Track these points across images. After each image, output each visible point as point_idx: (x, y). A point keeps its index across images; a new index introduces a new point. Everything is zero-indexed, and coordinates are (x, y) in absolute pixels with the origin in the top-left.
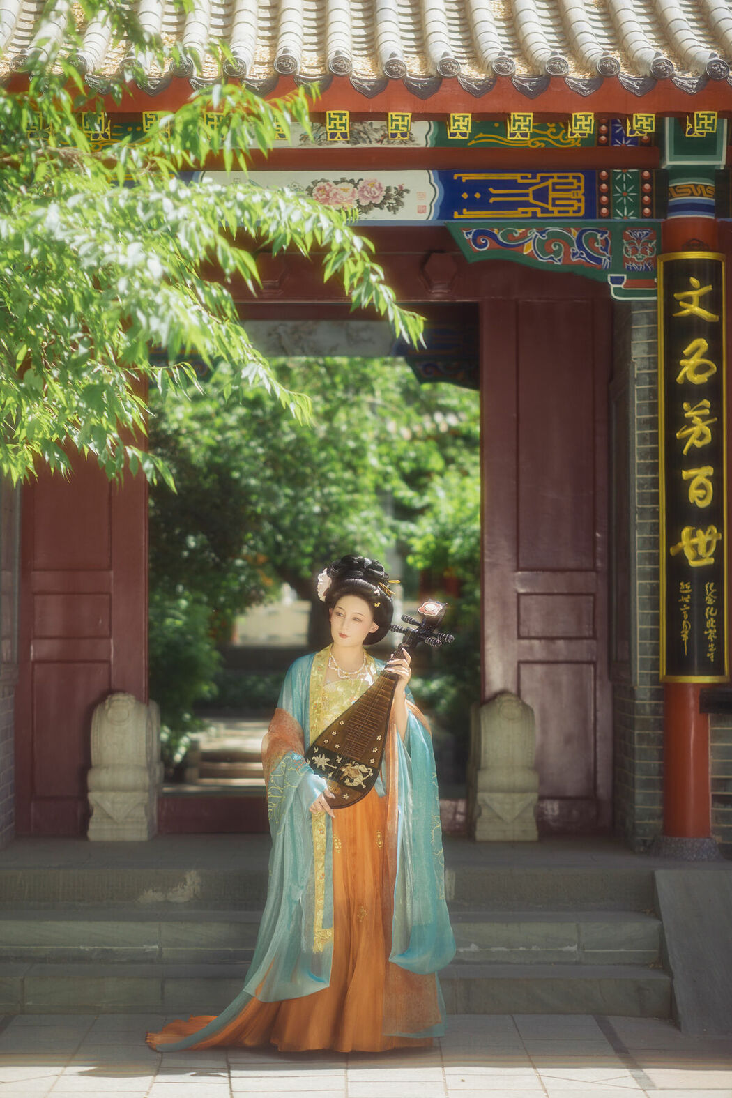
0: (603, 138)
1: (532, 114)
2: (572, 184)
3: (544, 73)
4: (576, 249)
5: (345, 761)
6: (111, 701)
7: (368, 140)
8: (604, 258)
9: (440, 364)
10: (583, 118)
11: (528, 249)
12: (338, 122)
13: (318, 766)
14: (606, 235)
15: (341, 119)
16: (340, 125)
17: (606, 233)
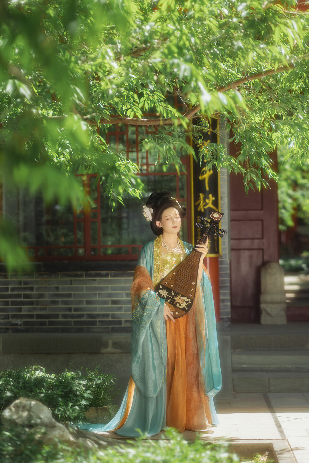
5: (177, 294)
6: (270, 265)
13: (162, 296)
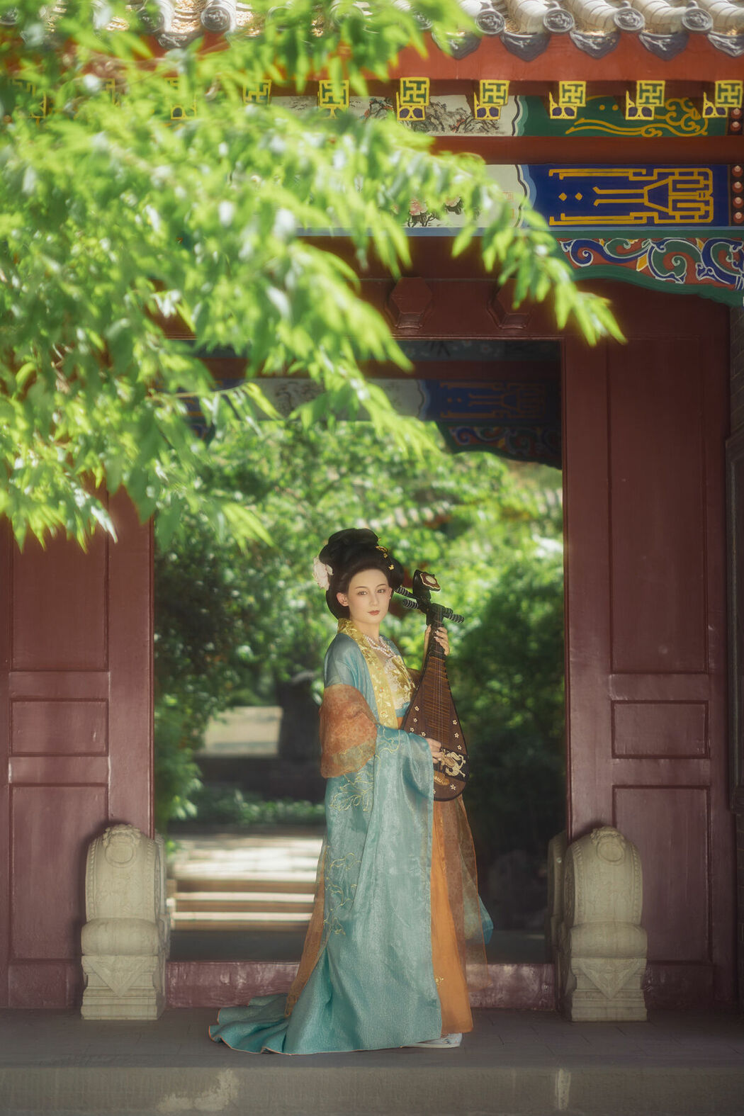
0: (736, 124)
1: (663, 83)
2: (697, 182)
3: (680, 28)
4: (703, 264)
6: (111, 836)
7: (440, 127)
8: (737, 276)
9: (477, 430)
10: (729, 87)
11: (642, 265)
12: (415, 92)
14: (740, 247)
15: (419, 89)
16: (418, 96)
17: (740, 244)
